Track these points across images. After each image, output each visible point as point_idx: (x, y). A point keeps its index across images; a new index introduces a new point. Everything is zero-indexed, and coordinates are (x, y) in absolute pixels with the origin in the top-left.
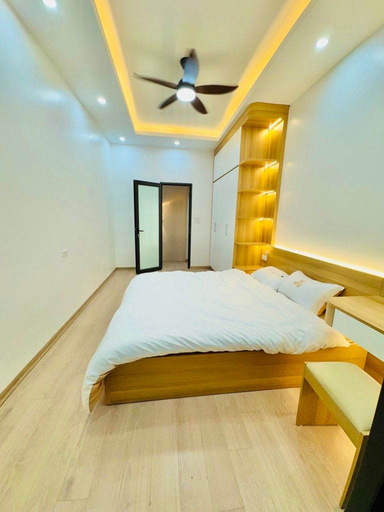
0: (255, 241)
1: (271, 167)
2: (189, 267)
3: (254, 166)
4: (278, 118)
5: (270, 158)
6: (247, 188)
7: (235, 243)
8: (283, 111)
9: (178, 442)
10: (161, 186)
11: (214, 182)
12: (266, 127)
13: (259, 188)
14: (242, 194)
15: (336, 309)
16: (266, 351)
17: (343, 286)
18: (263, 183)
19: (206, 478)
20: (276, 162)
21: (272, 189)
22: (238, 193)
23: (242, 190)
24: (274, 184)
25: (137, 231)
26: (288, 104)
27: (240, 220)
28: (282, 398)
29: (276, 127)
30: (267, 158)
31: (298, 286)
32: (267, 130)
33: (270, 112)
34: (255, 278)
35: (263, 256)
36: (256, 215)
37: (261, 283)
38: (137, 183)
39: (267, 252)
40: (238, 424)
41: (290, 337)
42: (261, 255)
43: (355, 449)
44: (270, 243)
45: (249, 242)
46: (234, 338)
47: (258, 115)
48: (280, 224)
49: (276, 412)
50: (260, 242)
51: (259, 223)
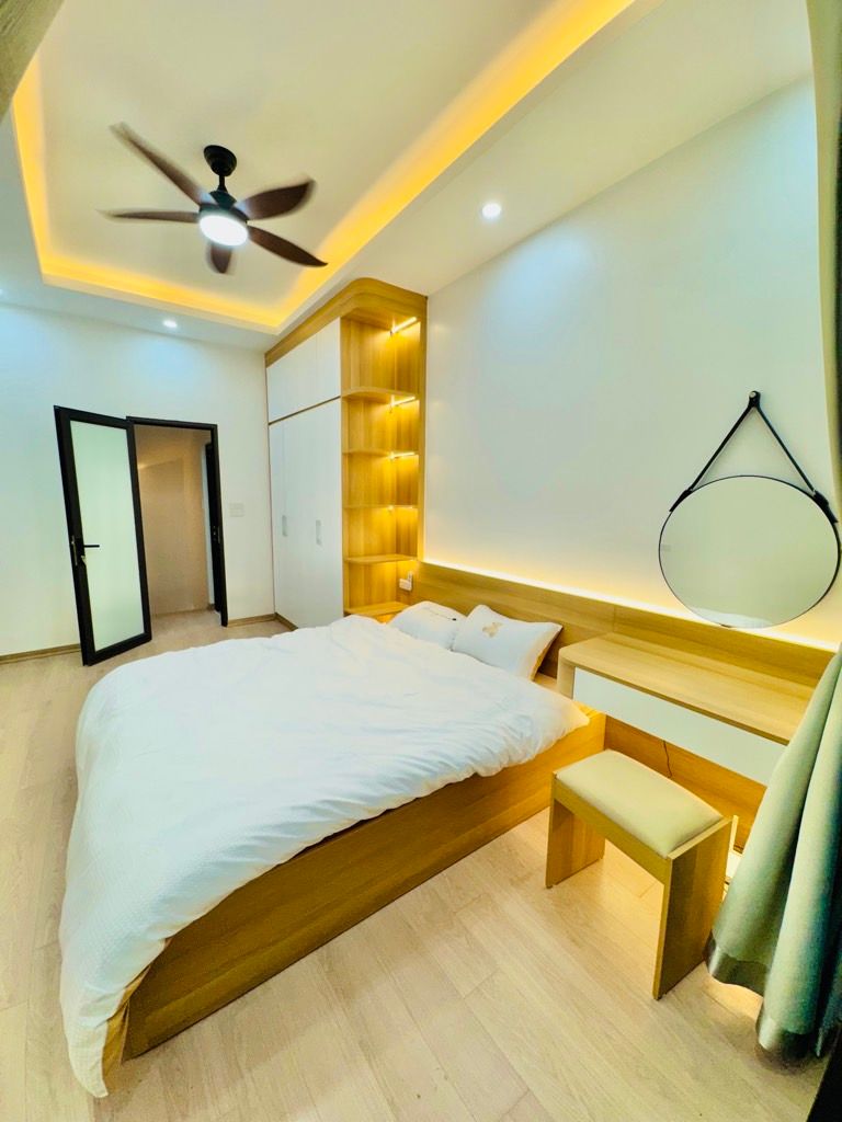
0: (383, 553)
1: (401, 407)
2: (224, 622)
3: (370, 401)
4: (410, 315)
5: (399, 389)
6: (360, 446)
7: (345, 562)
8: (417, 305)
9: (361, 1043)
10: (129, 424)
11: (270, 424)
12: (386, 328)
13: (383, 445)
14: (350, 457)
15: (577, 669)
16: (483, 773)
17: (559, 623)
18: (390, 437)
19: (446, 1078)
20: (413, 398)
21: (410, 448)
22: (344, 454)
23: (351, 451)
24: (411, 438)
25: (78, 548)
26: (425, 294)
27: (352, 510)
28: (510, 850)
29: (404, 331)
30: (393, 388)
31: (491, 635)
32: (387, 334)
33: (392, 301)
34: (401, 630)
35: (401, 580)
36: (382, 502)
37: (416, 637)
38: (64, 418)
39: (411, 573)
40: (458, 936)
41: (512, 733)
42: (398, 578)
43: (662, 886)
44: (415, 555)
45: (371, 555)
46: (427, 765)
47: (373, 304)
48: (431, 518)
49: (511, 880)
50: (392, 553)
51: (388, 517)
